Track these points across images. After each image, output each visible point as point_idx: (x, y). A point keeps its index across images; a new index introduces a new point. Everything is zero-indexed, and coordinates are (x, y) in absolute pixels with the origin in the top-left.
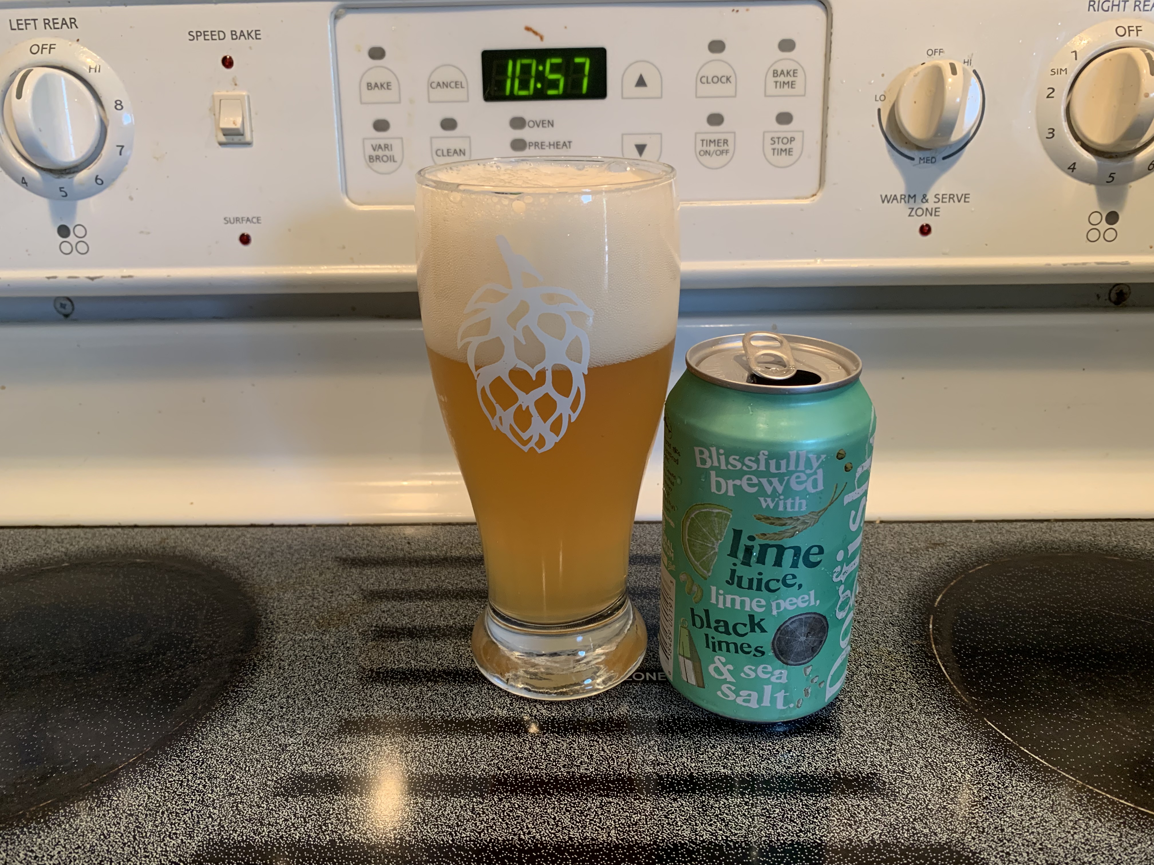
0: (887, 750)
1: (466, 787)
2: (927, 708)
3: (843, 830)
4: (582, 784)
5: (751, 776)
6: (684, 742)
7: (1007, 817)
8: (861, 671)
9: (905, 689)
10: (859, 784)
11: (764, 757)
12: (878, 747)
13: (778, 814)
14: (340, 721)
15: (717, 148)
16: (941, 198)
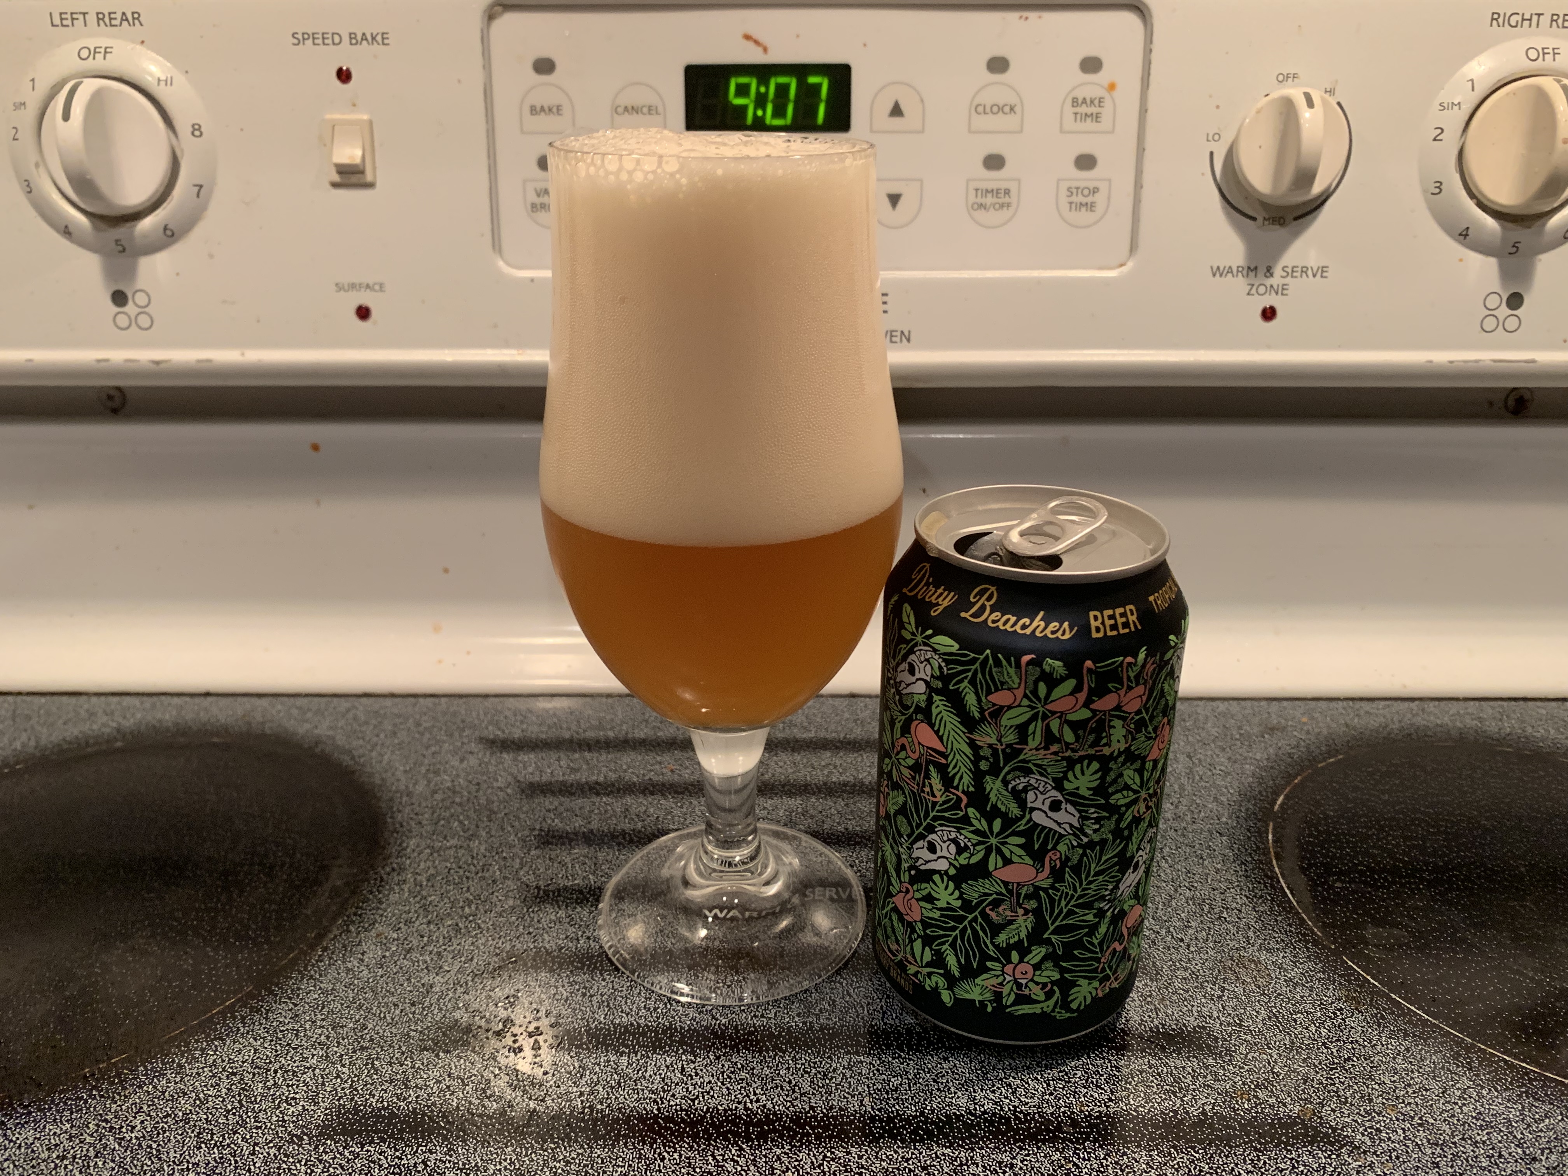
0: (1218, 997)
1: (672, 1041)
2: (1269, 943)
3: (1166, 1099)
4: (824, 1038)
7: (1376, 1083)
8: (1180, 894)
9: (1239, 918)
10: (1184, 1039)
12: (1206, 993)
13: (1080, 1078)
14: (501, 954)
15: (995, 200)
16: (1291, 272)
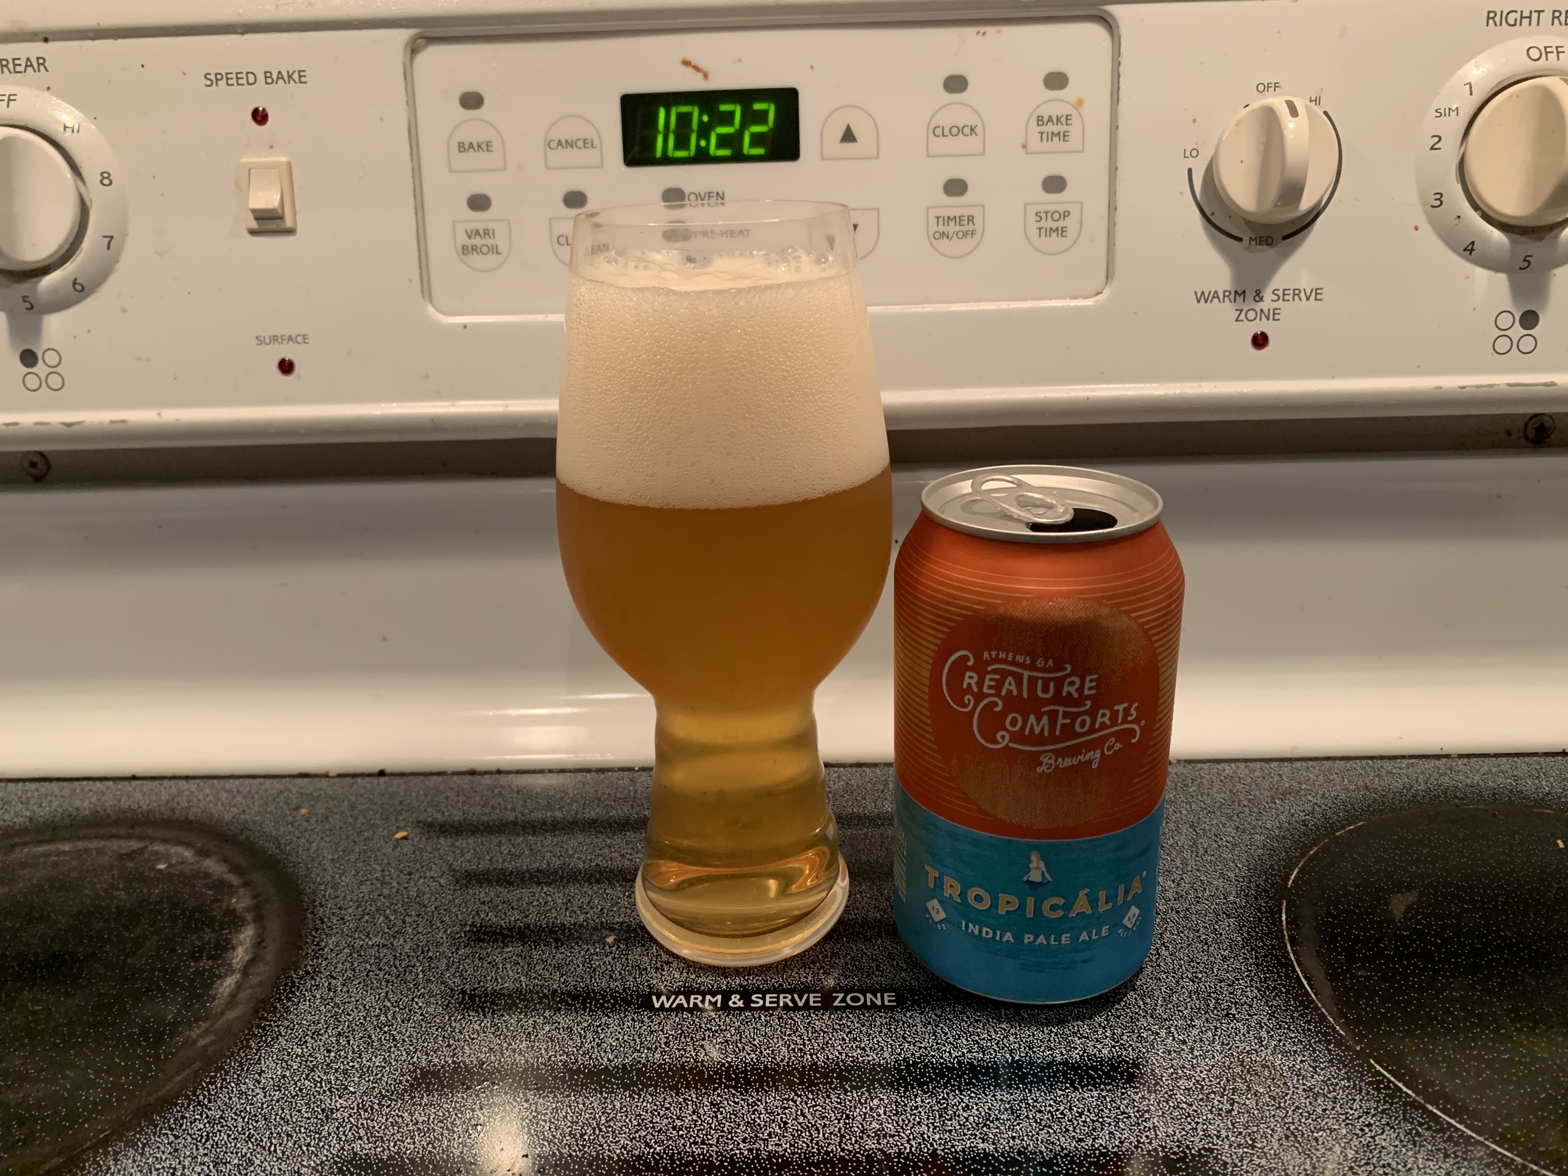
0: (1227, 1112)
2: (1284, 1045)
5: (1025, 1154)
6: (922, 1101)
8: (1183, 987)
9: (1249, 1015)
11: (1043, 1123)
12: (1213, 1107)
14: (415, 1071)
15: (958, 228)
16: (1282, 295)
